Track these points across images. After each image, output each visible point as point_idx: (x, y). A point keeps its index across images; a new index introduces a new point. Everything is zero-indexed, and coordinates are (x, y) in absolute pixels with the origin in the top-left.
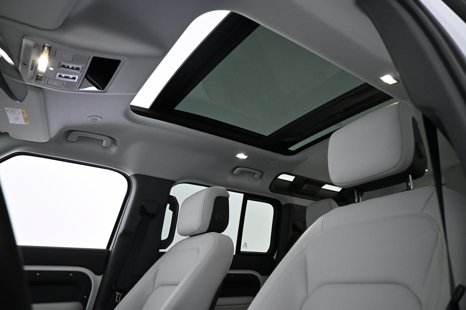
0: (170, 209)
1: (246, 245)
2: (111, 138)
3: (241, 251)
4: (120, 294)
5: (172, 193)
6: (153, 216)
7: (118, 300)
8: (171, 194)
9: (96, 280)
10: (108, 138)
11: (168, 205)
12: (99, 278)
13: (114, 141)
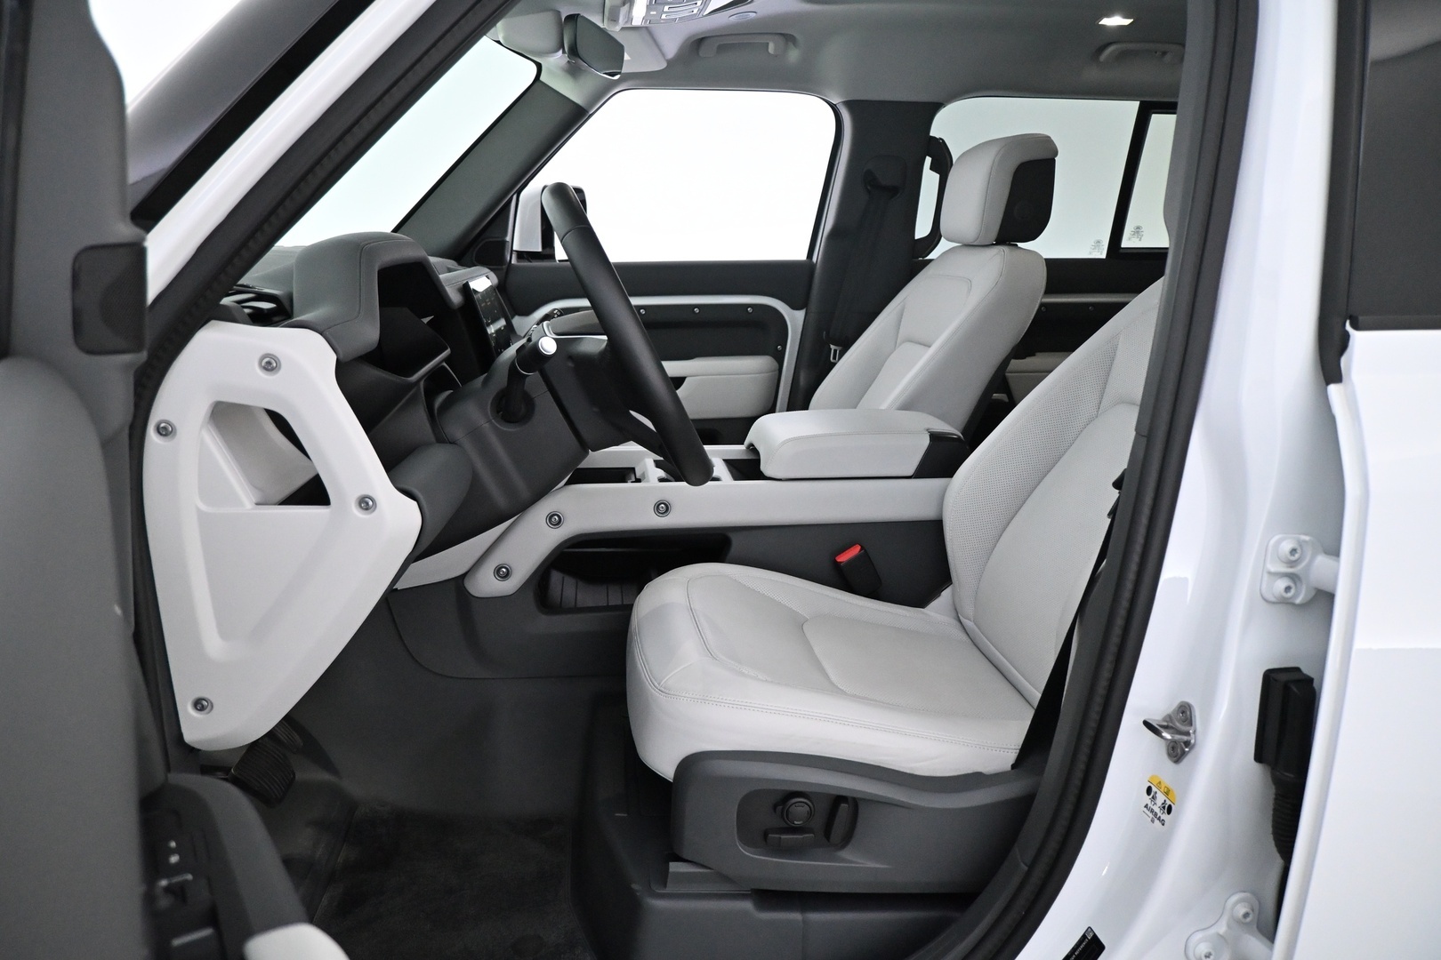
0: (932, 168)
1: (1138, 232)
2: (781, 34)
3: (1123, 246)
4: (838, 349)
5: (935, 132)
6: (893, 191)
7: (834, 358)
8: (932, 134)
9: (795, 319)
10: (776, 37)
11: (928, 160)
12: (800, 315)
13: (789, 39)
